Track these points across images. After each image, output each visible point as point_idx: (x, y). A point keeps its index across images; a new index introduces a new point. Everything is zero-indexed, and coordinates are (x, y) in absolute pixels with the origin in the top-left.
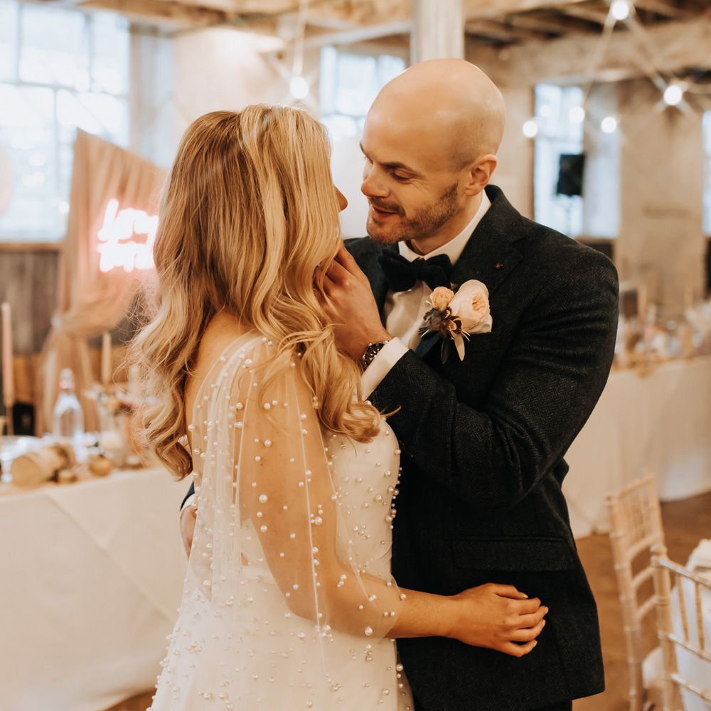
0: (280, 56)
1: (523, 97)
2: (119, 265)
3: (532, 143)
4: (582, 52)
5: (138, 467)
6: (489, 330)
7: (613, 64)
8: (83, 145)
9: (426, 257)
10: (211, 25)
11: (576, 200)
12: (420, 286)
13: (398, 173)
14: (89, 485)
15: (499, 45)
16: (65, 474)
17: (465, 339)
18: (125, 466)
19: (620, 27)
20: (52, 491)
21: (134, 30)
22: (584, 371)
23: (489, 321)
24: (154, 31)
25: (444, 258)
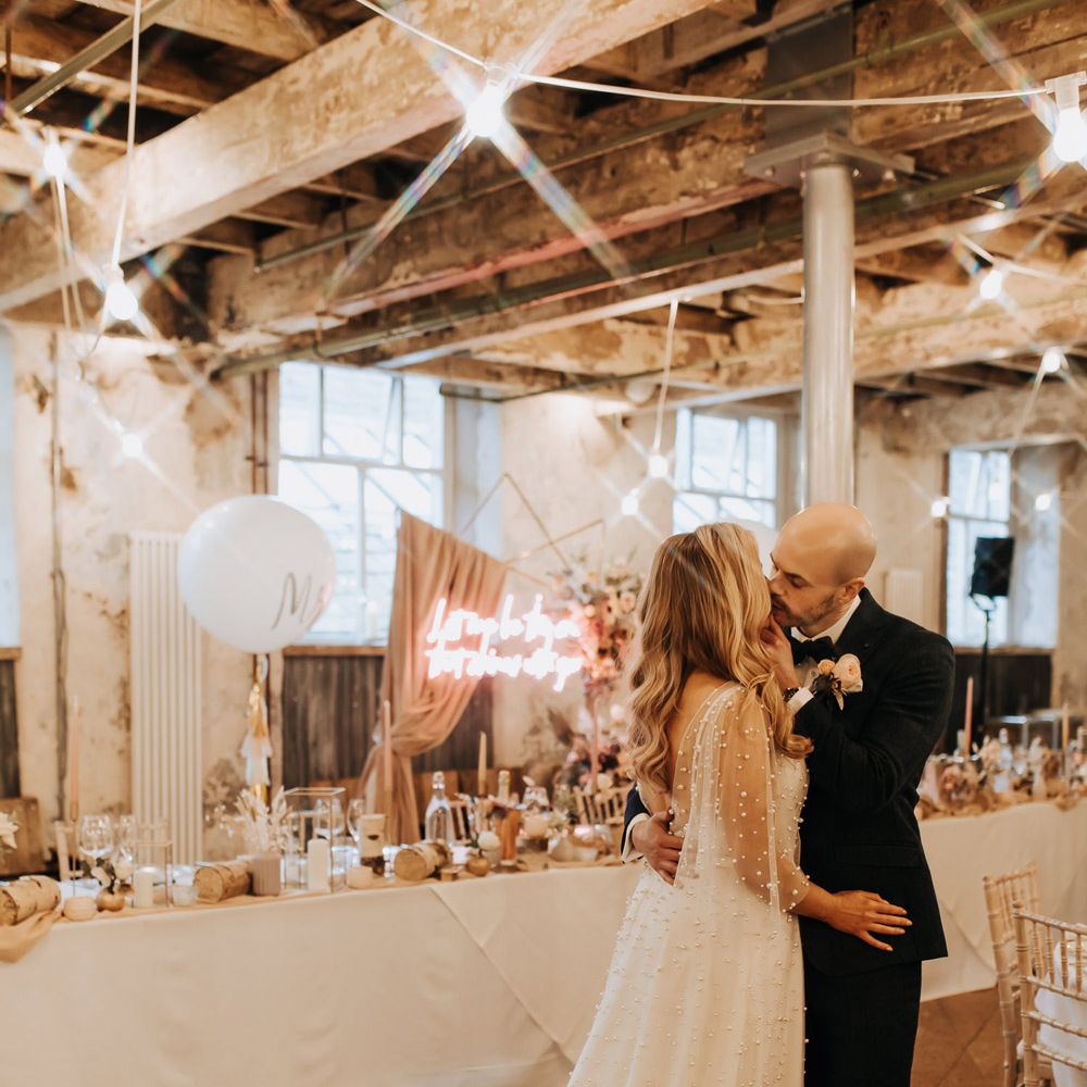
0: (625, 421)
1: (932, 467)
2: (448, 670)
3: (943, 525)
4: (1007, 410)
5: (513, 869)
6: (861, 689)
7: (1048, 426)
8: (410, 529)
9: (813, 639)
10: (554, 389)
11: (1000, 601)
12: (807, 661)
13: (796, 581)
14: (469, 883)
15: (899, 400)
16: (444, 871)
17: (843, 696)
18: (499, 869)
19: (1050, 379)
20: (434, 885)
21: (449, 393)
22: (929, 718)
23: (861, 683)
24: (476, 396)
25: (828, 639)
